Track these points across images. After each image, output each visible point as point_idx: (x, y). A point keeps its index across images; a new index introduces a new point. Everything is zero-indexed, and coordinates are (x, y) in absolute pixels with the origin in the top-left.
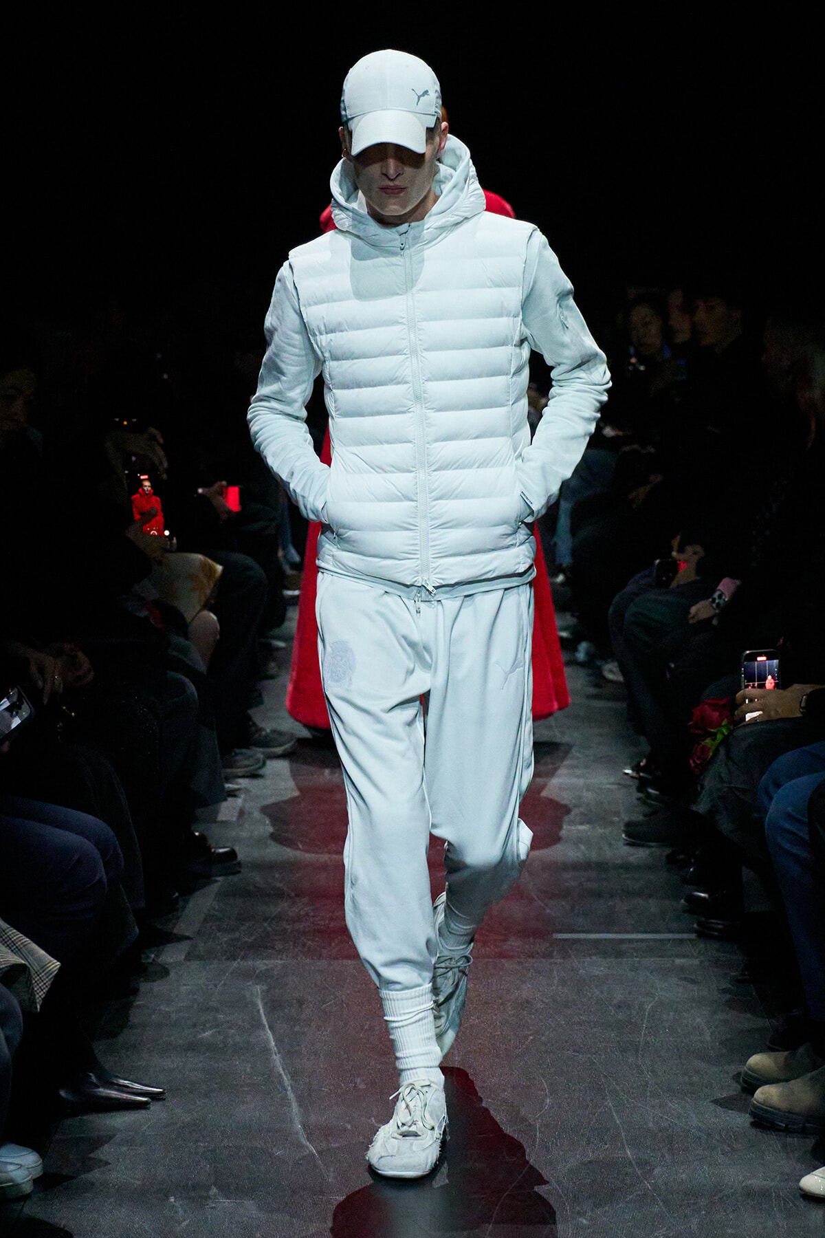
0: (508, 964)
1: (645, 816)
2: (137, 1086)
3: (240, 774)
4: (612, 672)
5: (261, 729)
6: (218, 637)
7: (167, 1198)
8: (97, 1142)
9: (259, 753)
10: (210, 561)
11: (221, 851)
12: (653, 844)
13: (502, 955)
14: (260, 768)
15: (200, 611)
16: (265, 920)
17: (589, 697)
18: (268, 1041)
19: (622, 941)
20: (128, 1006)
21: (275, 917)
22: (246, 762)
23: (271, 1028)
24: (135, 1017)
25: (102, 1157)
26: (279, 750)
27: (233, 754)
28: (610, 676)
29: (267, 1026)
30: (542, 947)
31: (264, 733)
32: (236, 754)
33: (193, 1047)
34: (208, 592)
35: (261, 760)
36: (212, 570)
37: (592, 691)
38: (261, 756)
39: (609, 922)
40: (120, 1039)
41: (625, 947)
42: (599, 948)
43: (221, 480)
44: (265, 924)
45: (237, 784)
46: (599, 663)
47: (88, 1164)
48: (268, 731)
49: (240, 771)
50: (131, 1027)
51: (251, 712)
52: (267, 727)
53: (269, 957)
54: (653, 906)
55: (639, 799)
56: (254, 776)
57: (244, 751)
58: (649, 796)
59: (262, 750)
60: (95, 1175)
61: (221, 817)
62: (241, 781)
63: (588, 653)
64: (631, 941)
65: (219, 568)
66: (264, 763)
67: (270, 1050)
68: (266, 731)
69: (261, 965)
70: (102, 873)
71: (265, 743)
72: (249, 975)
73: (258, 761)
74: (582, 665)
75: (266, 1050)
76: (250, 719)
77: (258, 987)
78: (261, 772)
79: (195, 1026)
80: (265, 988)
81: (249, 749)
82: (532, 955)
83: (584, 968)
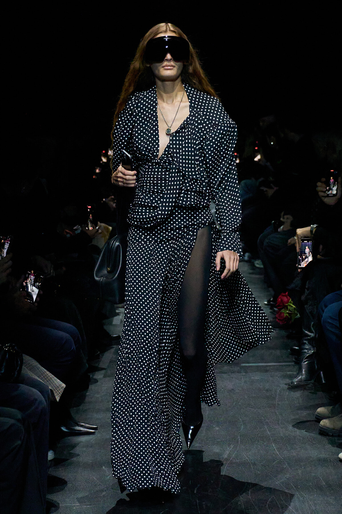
0: (225, 376)
2: (87, 425)
3: (120, 306)
4: (258, 264)
7: (102, 467)
8: (74, 446)
10: (107, 226)
11: (115, 336)
12: (277, 329)
13: (223, 373)
17: (250, 274)
19: (267, 366)
24: (87, 399)
25: (77, 453)
28: (257, 266)
30: (236, 369)
36: (108, 229)
37: (251, 271)
39: (263, 360)
40: (81, 407)
41: (268, 368)
42: (259, 369)
45: (119, 310)
46: (253, 260)
47: (73, 455)
50: (85, 403)
54: (278, 352)
55: (270, 312)
58: (274, 311)
60: (75, 459)
61: (114, 323)
62: (120, 309)
63: (249, 257)
64: (270, 366)
65: (111, 228)
70: (74, 347)
74: (246, 261)
82: (234, 372)
83: (253, 376)
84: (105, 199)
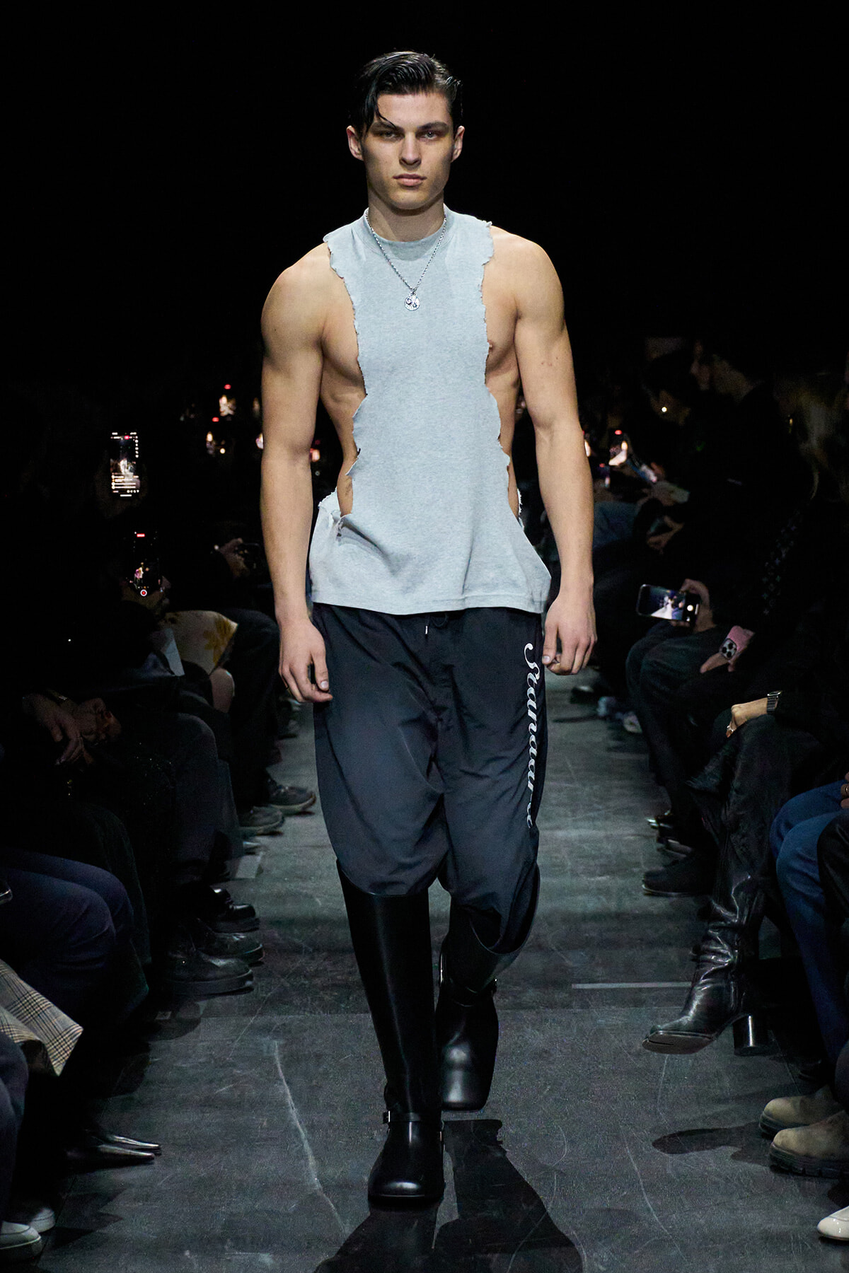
0: (524, 1014)
1: (665, 866)
3: (260, 832)
4: (631, 723)
5: (281, 787)
6: (234, 694)
7: (182, 1251)
9: (278, 810)
10: (225, 618)
11: (239, 907)
12: (673, 894)
13: (520, 1006)
14: (280, 825)
15: (215, 669)
16: (283, 976)
17: (609, 749)
18: (285, 1094)
19: (640, 990)
20: (144, 1062)
21: (294, 973)
22: (267, 819)
23: (287, 1083)
24: (151, 1073)
26: (298, 807)
27: (252, 812)
28: (630, 728)
29: (284, 1081)
30: (560, 996)
31: (283, 791)
32: (256, 812)
33: (208, 1103)
34: (223, 649)
35: (280, 818)
36: (226, 627)
37: (613, 743)
38: (280, 813)
39: (631, 972)
40: (136, 1095)
41: (644, 995)
42: (617, 998)
43: (237, 538)
44: (282, 980)
45: (257, 842)
46: (619, 715)
47: (103, 1220)
48: (287, 788)
49: (261, 829)
50: (147, 1084)
51: (269, 770)
52: (286, 784)
53: (287, 1012)
54: (672, 954)
55: (658, 850)
56: (273, 833)
57: (263, 808)
58: (669, 846)
59: (281, 807)
60: (110, 1230)
61: (239, 875)
62: (259, 838)
63: (608, 706)
64: (650, 990)
65: (234, 625)
66: (283, 821)
67: (288, 1104)
68: (284, 788)
69: (277, 1020)
70: (110, 925)
71: (284, 800)
72: (267, 1029)
73: (276, 818)
74: (604, 718)
75: (283, 1105)
76: (268, 776)
77: (276, 1042)
78: (280, 829)
79: (211, 1081)
80: (282, 1042)
81: (267, 806)
82: (551, 1005)
83: (603, 1018)
84: (220, 547)
